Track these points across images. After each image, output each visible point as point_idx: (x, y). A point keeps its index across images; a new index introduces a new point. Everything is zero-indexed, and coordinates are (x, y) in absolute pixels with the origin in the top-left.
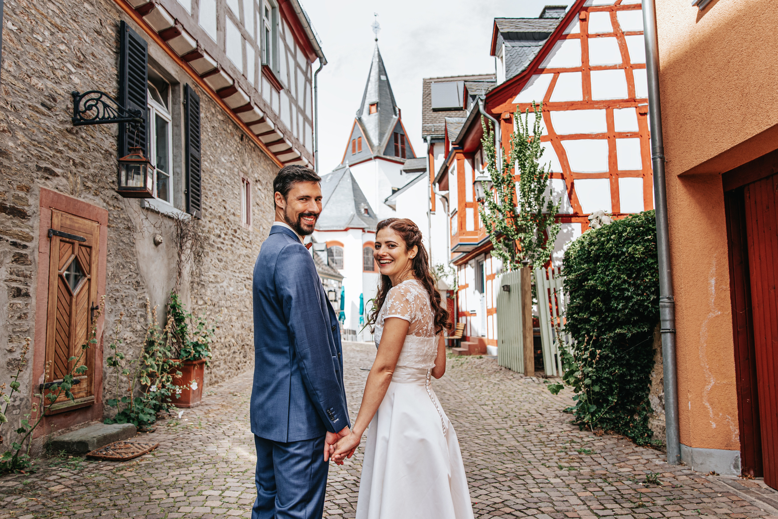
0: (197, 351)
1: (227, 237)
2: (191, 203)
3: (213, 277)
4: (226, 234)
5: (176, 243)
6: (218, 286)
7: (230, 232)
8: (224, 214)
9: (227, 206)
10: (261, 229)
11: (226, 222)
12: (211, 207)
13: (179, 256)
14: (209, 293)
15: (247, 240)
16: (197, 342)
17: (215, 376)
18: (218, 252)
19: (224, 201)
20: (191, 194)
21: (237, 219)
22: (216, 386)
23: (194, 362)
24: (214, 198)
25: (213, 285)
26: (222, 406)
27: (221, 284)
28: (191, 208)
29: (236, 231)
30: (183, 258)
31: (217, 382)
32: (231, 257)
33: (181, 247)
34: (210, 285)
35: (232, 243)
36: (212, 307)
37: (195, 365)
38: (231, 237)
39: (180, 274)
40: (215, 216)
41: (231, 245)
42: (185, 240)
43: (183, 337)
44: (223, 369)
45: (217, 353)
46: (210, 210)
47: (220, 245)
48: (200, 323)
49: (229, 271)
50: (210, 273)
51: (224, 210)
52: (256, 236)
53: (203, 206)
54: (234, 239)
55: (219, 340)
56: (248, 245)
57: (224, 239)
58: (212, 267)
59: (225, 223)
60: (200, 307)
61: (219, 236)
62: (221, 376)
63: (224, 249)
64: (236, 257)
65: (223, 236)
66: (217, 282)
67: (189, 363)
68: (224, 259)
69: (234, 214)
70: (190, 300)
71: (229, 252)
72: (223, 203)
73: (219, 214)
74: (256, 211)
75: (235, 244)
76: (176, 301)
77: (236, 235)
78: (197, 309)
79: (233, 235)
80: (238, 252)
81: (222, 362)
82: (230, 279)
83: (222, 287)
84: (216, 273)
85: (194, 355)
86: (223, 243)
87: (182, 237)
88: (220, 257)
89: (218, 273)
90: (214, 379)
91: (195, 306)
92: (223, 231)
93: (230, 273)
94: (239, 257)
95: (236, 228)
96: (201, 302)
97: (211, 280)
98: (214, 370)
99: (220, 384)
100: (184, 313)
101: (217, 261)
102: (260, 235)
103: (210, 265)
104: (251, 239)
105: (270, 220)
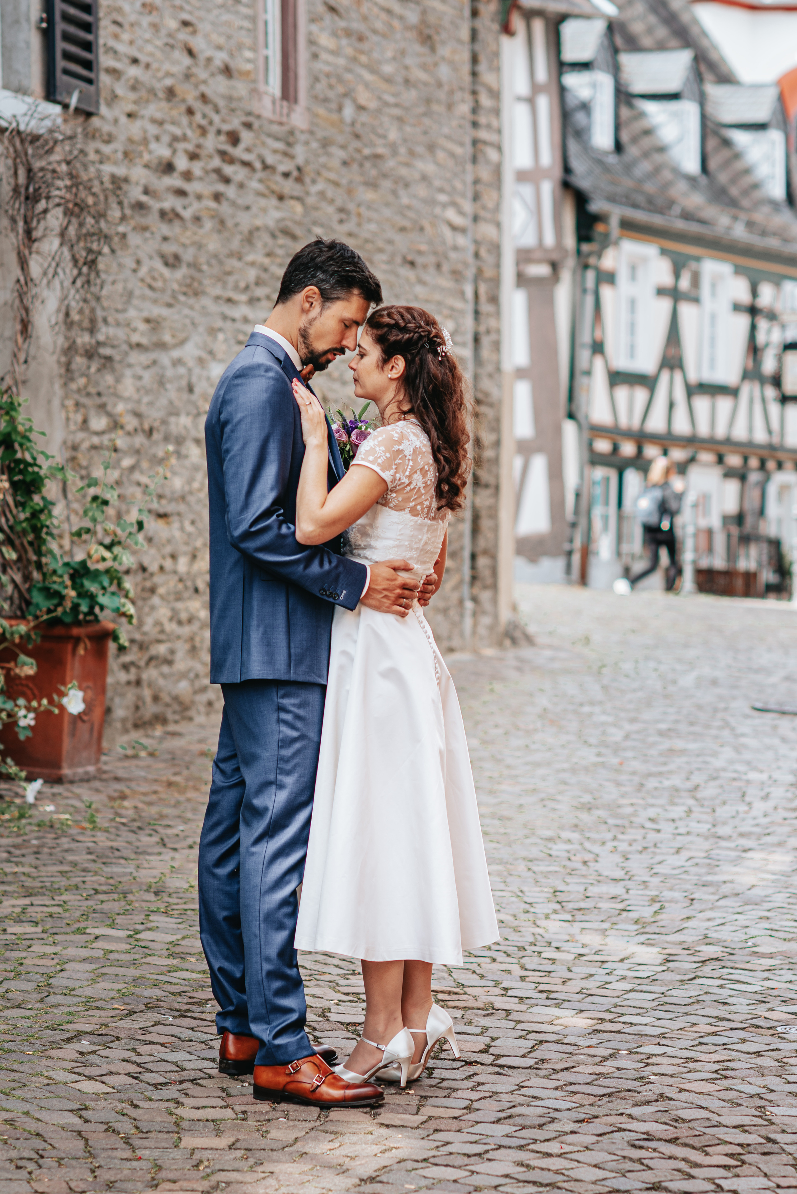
0: (83, 594)
1: (197, 168)
2: (61, 63)
3: (142, 327)
4: (193, 157)
5: (13, 220)
6: (165, 359)
7: (211, 143)
8: (188, 76)
9: (198, 43)
10: (348, 112)
11: (197, 106)
12: (135, 61)
13: (23, 263)
14: (128, 387)
15: (282, 168)
16: (83, 563)
17: (156, 698)
18: (165, 229)
19: (186, 24)
20: (60, 26)
21: (241, 88)
22: (158, 731)
23: (76, 631)
24: (145, 21)
25: (144, 358)
26: (170, 784)
27: (176, 354)
28: (62, 79)
29: (234, 139)
30: (35, 268)
31: (160, 719)
32: (213, 244)
33: (28, 232)
34: (135, 357)
35: (221, 187)
36: (139, 440)
37: (77, 640)
38: (216, 162)
39: (25, 326)
40: (152, 91)
41: (217, 197)
42: (42, 205)
43: (38, 544)
44: (183, 675)
45: (163, 613)
46: (133, 71)
47: (169, 203)
48: (95, 498)
49: (206, 301)
50: (132, 313)
51: (187, 61)
52: (326, 143)
53: (105, 61)
54: (228, 170)
55: (168, 564)
56: (288, 187)
57: (187, 176)
58: (139, 290)
59: (190, 112)
60: (96, 440)
61: (169, 168)
62: (176, 699)
63: (187, 214)
64: (235, 244)
65: (182, 163)
66: (162, 346)
67: (59, 631)
68: (188, 256)
69: (227, 71)
70: (59, 417)
71: (208, 225)
72: (183, 35)
73: (168, 82)
74: (325, 40)
75: (230, 191)
76: (12, 421)
77: (238, 152)
78: (85, 445)
79: (223, 154)
80: (245, 221)
81: (181, 648)
82: (213, 331)
83: (177, 362)
84: (157, 311)
85: (75, 607)
86: (181, 193)
87: (32, 199)
88: (170, 248)
89: (165, 312)
90: (150, 709)
91: (80, 435)
92: (181, 146)
93: (213, 307)
94: (249, 239)
95: (235, 124)
96: (99, 423)
97: (135, 338)
98: (151, 674)
99: (171, 728)
100: (41, 460)
101: (158, 264)
102: (340, 139)
103: (134, 284)
104: (300, 160)
105: (388, 69)
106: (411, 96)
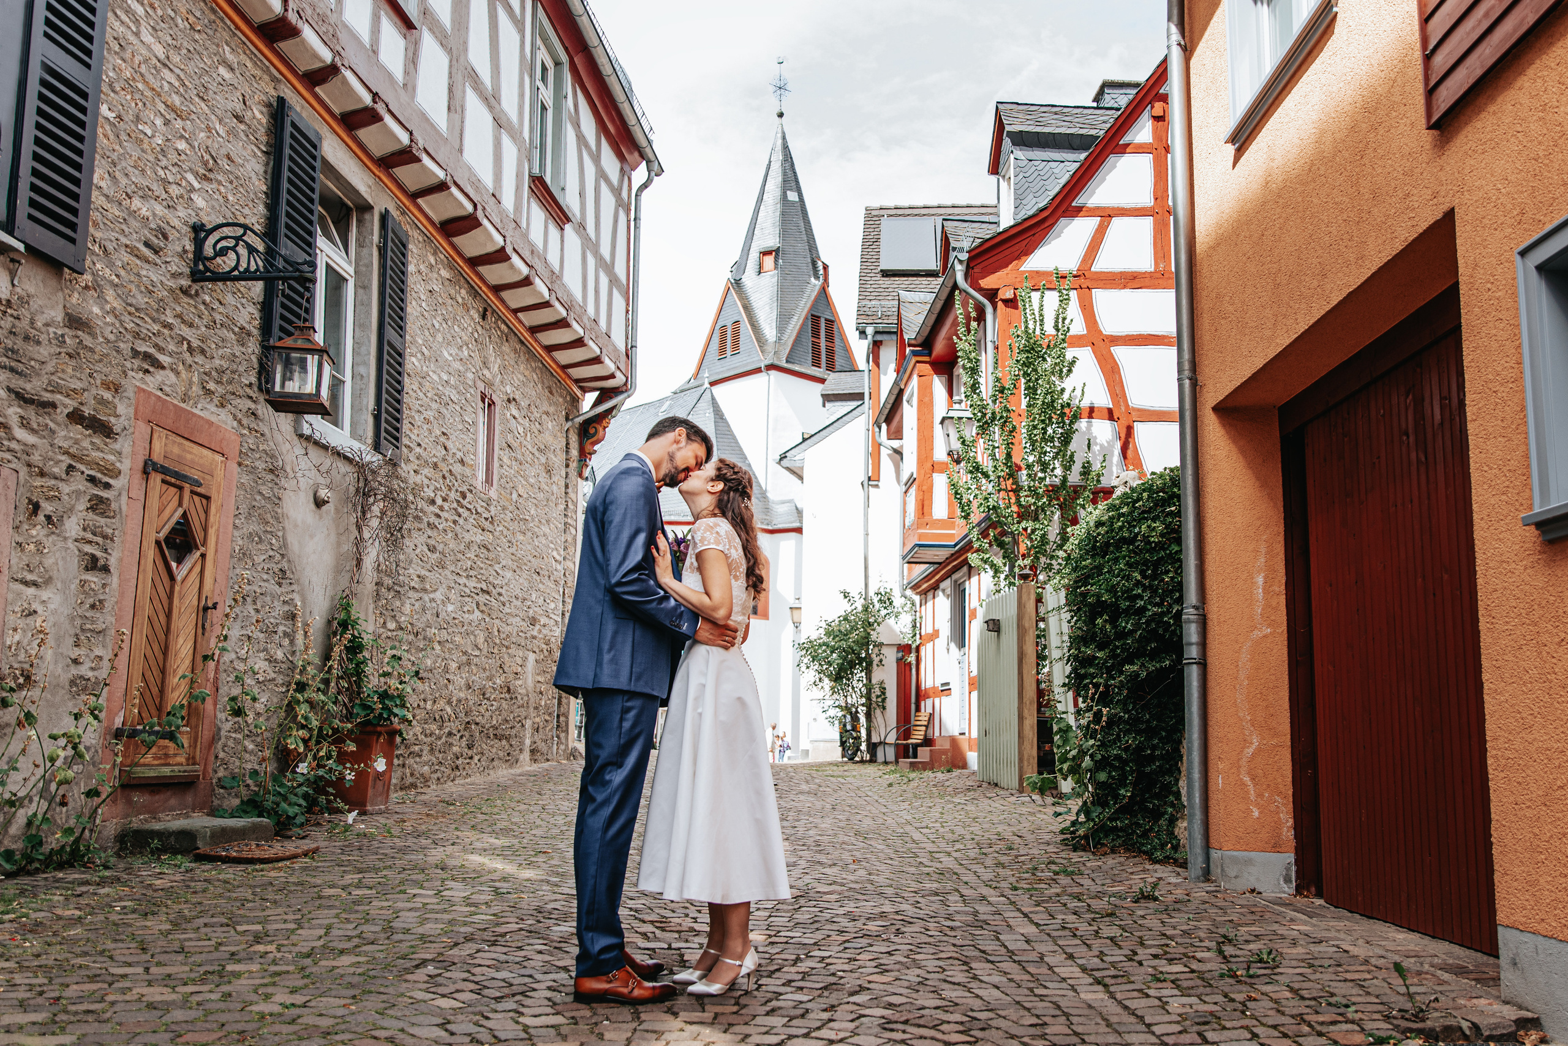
0: (386, 708)
1: (446, 506)
2: (383, 434)
3: (416, 579)
4: (444, 500)
5: (354, 505)
6: (426, 598)
7: (453, 495)
8: (444, 460)
9: (449, 444)
10: (515, 496)
11: (447, 475)
12: (419, 445)
13: (359, 528)
14: (407, 609)
15: (484, 515)
16: (386, 691)
18: (430, 532)
19: (444, 434)
20: (384, 415)
21: (468, 472)
23: (379, 729)
24: (425, 427)
25: (416, 595)
27: (432, 596)
28: (383, 442)
29: (464, 497)
30: (366, 535)
32: (452, 545)
33: (364, 513)
34: (411, 594)
35: (457, 518)
36: (411, 637)
37: (379, 734)
38: (455, 505)
39: (359, 562)
40: (426, 462)
41: (455, 522)
42: (371, 500)
43: (359, 683)
46: (418, 450)
47: (433, 519)
48: (394, 656)
49: (447, 572)
50: (411, 571)
51: (444, 452)
52: (504, 508)
53: (405, 441)
54: (460, 510)
55: (422, 704)
56: (487, 525)
57: (441, 508)
58: (415, 560)
59: (444, 477)
60: (390, 634)
61: (433, 502)
63: (440, 527)
64: (462, 547)
65: (439, 501)
66: (425, 590)
67: (369, 728)
68: (440, 547)
69: (462, 462)
70: (372, 618)
71: (450, 535)
72: (443, 439)
73: (435, 460)
74: (506, 460)
75: (461, 521)
76: (349, 612)
77: (465, 503)
78: (383, 636)
79: (458, 502)
80: (468, 537)
82: (450, 588)
83: (432, 600)
84: (423, 572)
85: (381, 714)
86: (438, 516)
87: (366, 495)
88: (432, 542)
89: (427, 574)
91: (382, 630)
92: (439, 493)
93: (450, 576)
94: (468, 546)
95: (464, 488)
96: (392, 625)
97: (413, 584)
100: (364, 635)
101: (425, 549)
102: (511, 508)
103: (413, 555)
104: (493, 513)
105: (532, 480)
106: (541, 496)
